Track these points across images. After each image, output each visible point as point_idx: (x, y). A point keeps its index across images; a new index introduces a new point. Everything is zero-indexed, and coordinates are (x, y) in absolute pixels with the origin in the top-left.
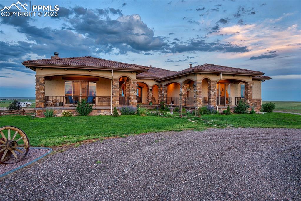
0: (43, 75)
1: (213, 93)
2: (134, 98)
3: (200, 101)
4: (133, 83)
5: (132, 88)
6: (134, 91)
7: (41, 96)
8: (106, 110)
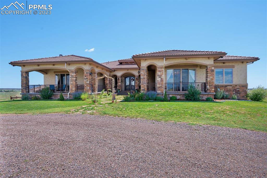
0: (25, 70)
1: (160, 79)
2: (87, 86)
3: (144, 88)
4: (85, 73)
5: (85, 77)
6: (87, 80)
7: (24, 85)
8: (65, 95)
